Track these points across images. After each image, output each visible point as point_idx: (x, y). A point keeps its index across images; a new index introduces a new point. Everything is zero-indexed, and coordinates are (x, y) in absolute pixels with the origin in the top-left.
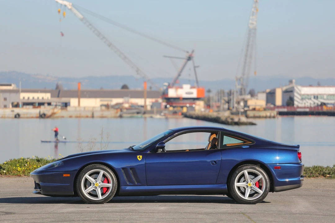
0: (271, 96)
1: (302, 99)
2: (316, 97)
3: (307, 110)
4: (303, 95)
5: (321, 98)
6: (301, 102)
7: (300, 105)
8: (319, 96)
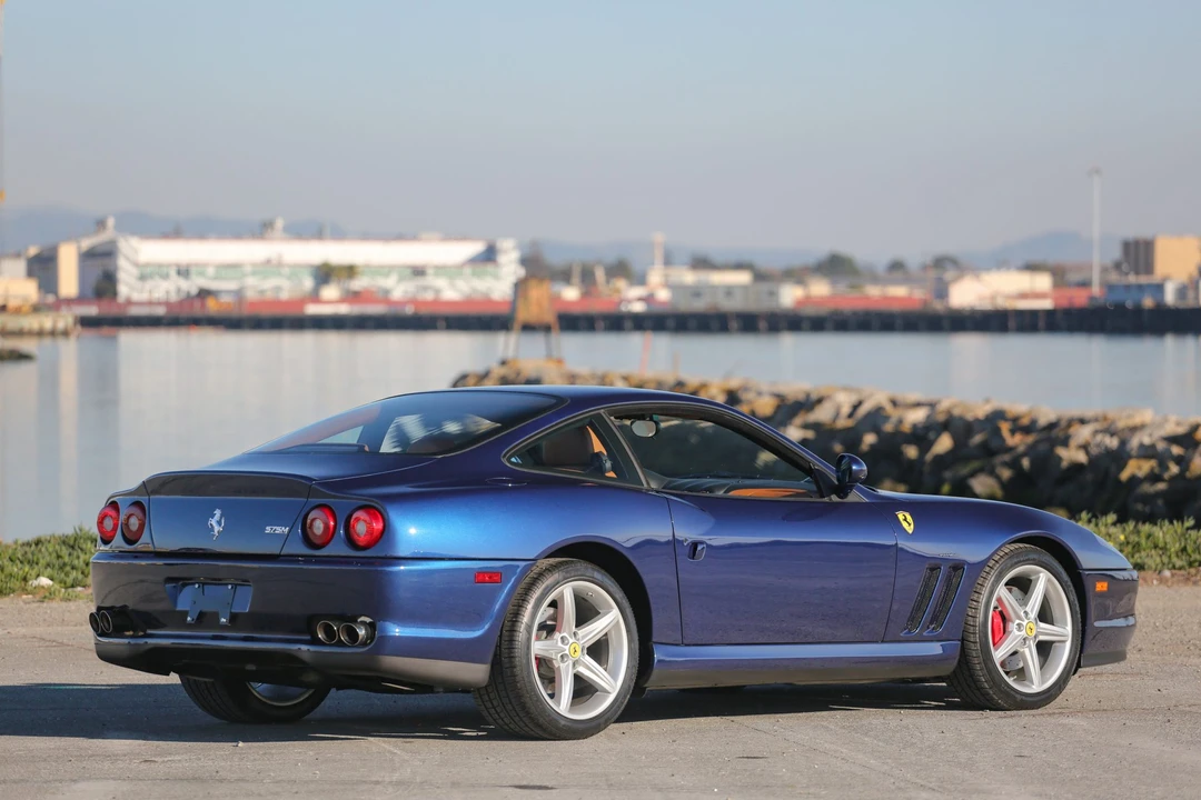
0: (43, 267)
1: (142, 278)
2: (184, 272)
3: (160, 311)
4: (147, 265)
5: (202, 274)
6: (139, 284)
7: (136, 297)
8: (193, 270)
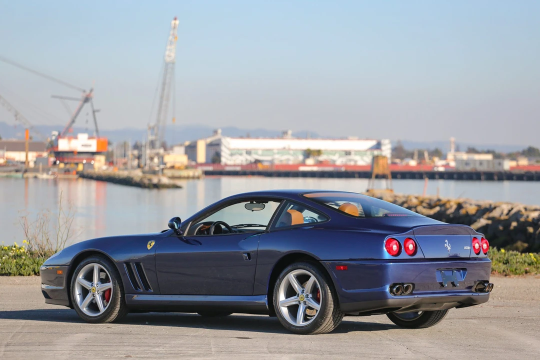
0: (191, 150)
1: (232, 155)
2: (249, 152)
3: (238, 169)
4: (234, 149)
5: (256, 154)
6: (229, 157)
7: (229, 163)
8: (253, 152)
